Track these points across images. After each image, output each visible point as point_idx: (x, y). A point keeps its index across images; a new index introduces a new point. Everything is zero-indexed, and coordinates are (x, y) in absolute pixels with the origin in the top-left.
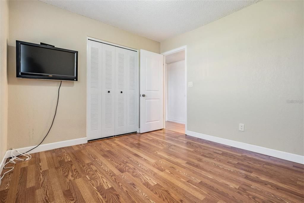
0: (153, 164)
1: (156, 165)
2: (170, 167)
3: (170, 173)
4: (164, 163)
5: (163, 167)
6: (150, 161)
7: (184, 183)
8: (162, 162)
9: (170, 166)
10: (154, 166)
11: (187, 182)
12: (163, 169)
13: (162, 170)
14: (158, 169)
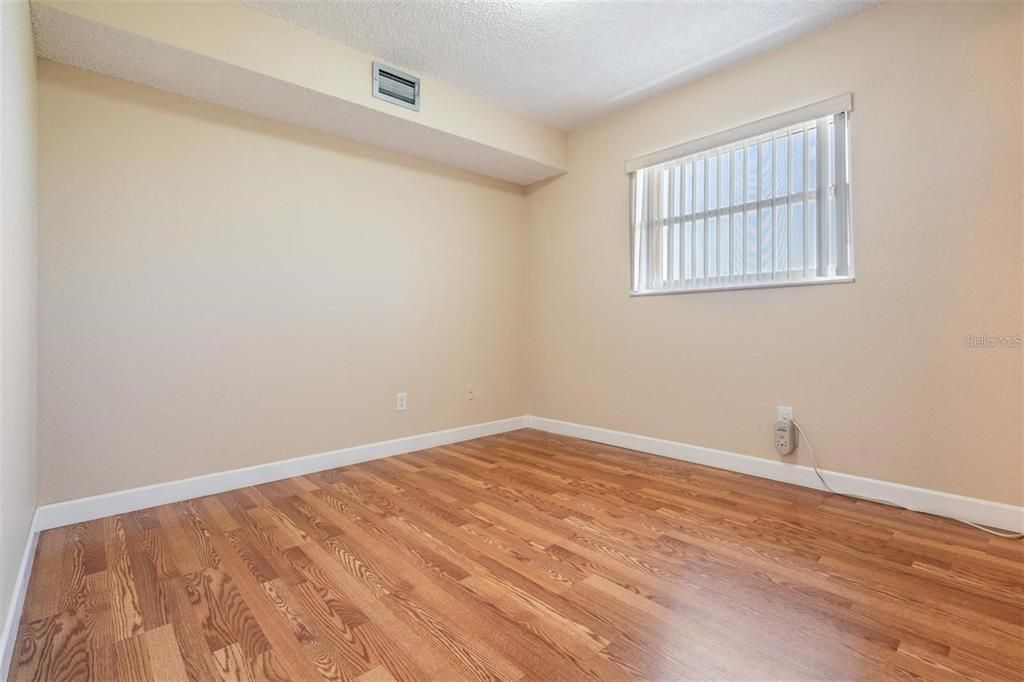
0: (589, 568)
1: (580, 567)
2: (528, 559)
3: (532, 543)
4: (551, 576)
5: (554, 557)
6: (606, 581)
7: (500, 523)
8: (560, 578)
9: (529, 564)
10: (584, 561)
11: (492, 525)
12: (553, 551)
13: (556, 549)
14: (569, 554)
